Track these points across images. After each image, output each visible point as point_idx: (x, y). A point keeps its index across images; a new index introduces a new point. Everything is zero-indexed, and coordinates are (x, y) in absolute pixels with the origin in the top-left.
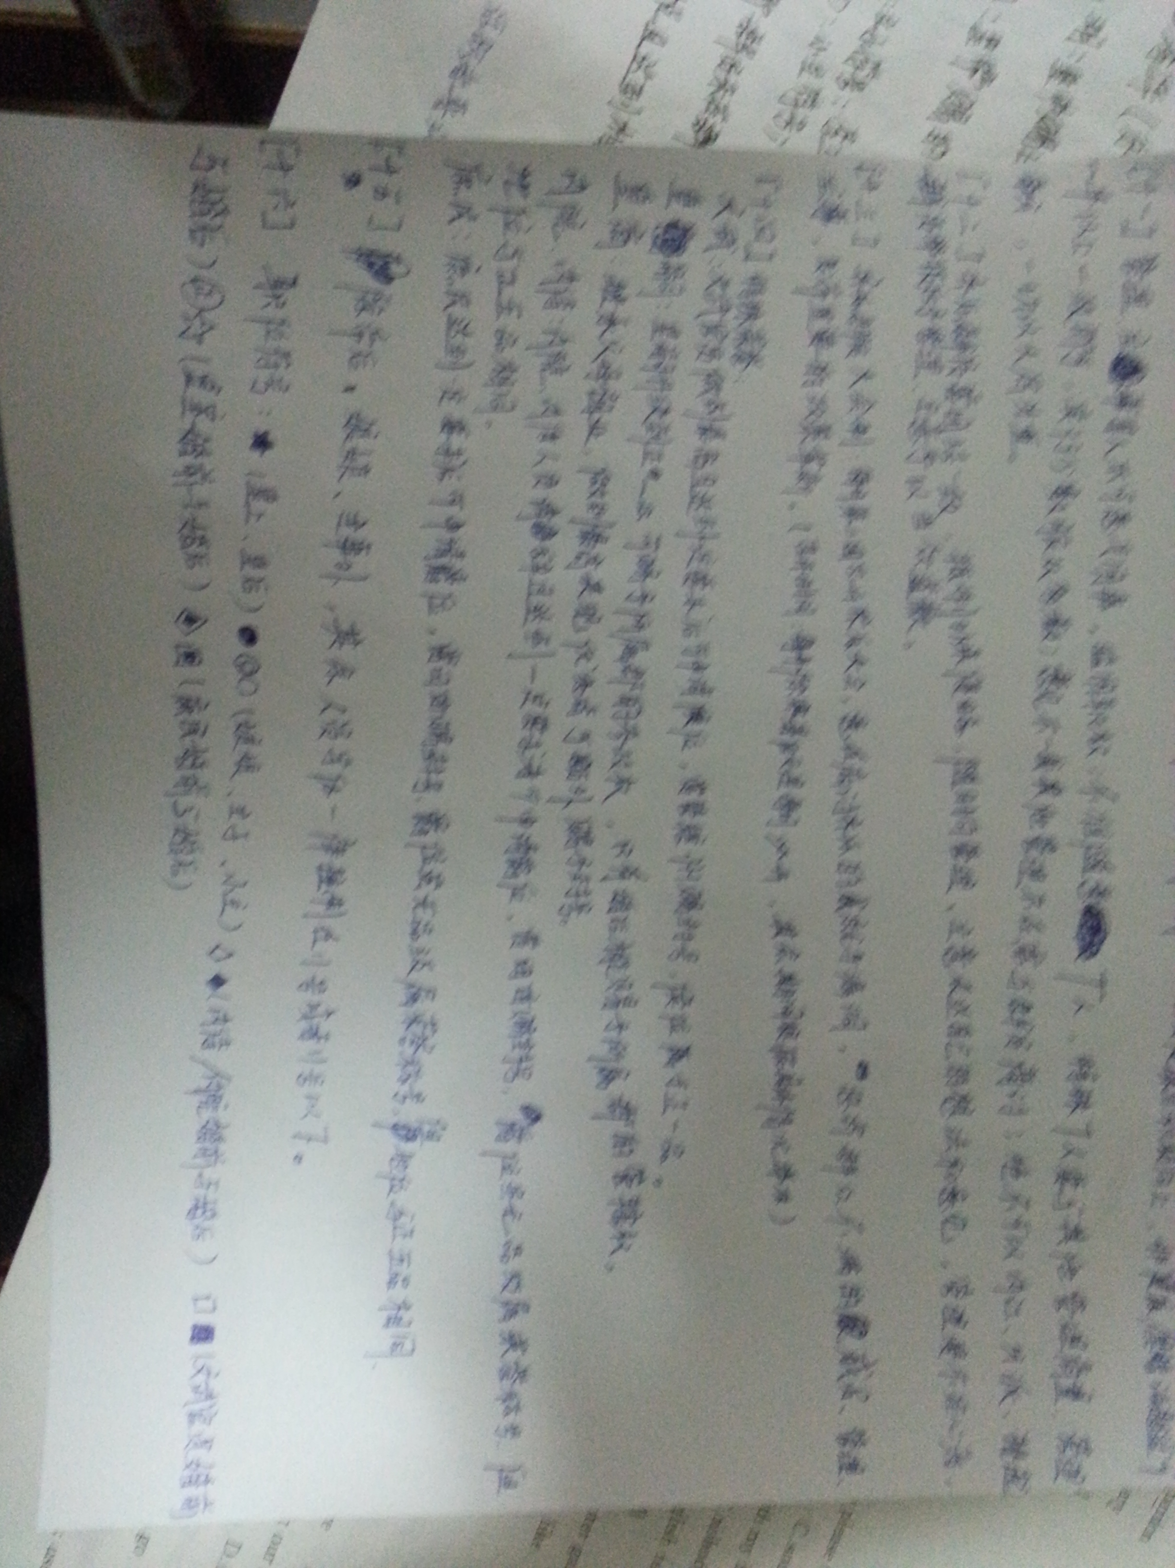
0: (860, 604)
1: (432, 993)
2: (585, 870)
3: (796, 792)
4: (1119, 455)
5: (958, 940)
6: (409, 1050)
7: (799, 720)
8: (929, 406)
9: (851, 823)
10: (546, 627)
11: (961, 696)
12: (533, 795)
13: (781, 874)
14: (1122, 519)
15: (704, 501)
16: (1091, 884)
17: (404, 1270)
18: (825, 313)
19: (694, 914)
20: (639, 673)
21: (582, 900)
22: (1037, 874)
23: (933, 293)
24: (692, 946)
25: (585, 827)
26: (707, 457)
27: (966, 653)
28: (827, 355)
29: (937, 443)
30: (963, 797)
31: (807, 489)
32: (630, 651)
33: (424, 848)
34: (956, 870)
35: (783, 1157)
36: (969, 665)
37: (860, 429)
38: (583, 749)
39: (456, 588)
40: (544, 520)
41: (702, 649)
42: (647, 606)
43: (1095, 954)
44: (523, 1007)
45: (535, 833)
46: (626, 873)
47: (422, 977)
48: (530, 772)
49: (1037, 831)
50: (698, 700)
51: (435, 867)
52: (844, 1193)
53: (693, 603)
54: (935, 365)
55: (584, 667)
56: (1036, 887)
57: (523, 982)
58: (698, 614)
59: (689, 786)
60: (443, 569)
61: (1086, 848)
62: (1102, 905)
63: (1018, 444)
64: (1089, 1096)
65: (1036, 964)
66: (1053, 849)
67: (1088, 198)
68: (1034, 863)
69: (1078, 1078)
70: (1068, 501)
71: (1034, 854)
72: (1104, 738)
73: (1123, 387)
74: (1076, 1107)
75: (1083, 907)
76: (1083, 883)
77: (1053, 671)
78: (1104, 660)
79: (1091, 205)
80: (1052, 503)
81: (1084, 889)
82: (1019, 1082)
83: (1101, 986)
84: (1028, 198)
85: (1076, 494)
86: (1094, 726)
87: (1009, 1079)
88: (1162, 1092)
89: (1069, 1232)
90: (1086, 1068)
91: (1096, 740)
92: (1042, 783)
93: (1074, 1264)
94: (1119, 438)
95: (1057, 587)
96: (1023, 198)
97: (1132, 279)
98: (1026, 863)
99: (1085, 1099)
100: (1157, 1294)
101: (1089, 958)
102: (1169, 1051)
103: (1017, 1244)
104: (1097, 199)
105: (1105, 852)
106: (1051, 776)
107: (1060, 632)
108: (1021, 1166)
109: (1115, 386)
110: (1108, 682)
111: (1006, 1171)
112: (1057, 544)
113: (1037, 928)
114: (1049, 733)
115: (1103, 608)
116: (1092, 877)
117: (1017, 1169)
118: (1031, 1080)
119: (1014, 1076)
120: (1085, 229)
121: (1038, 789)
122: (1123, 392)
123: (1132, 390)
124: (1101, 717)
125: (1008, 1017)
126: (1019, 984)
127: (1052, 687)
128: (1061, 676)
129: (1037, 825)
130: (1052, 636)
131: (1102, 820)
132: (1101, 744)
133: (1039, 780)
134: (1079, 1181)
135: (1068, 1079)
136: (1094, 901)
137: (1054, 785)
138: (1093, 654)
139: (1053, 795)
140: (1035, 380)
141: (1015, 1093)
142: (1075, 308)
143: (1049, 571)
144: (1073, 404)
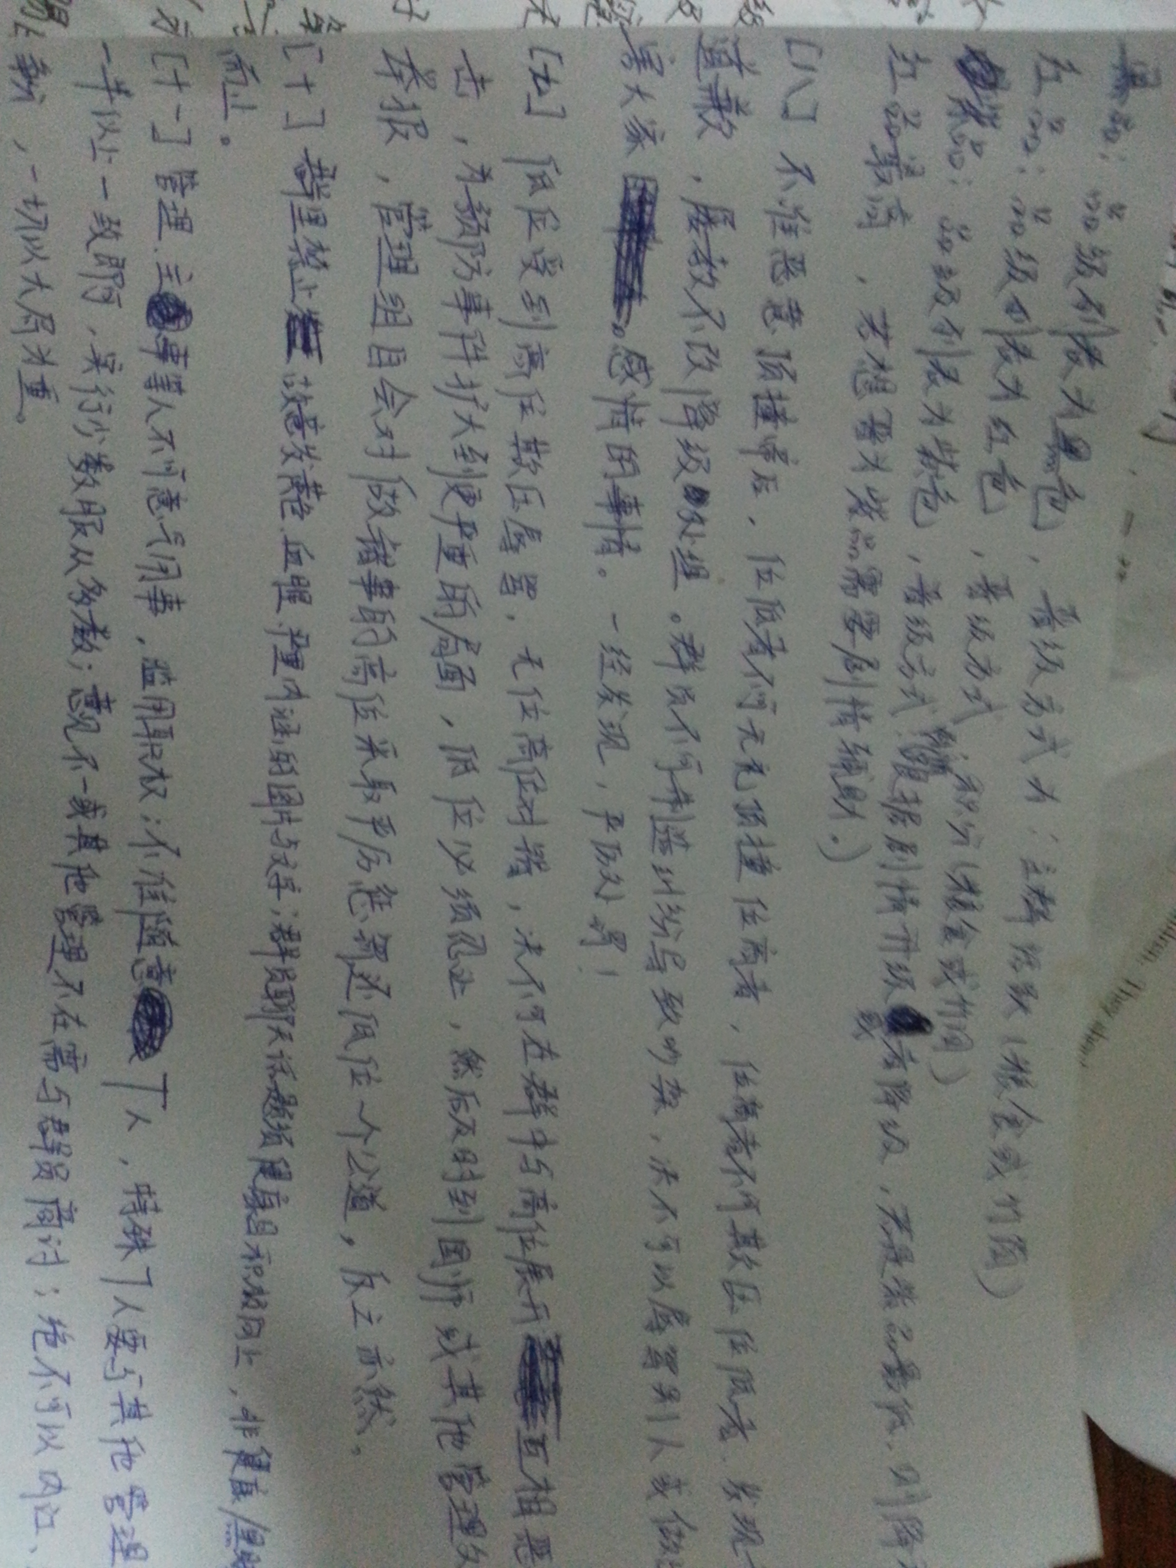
14: (171, 501)
16: (152, 961)
22: (75, 953)
43: (156, 1050)
49: (75, 897)
56: (73, 971)
61: (143, 916)
62: (166, 988)
63: (29, 399)
64: (149, 1233)
65: (77, 1070)
66: (97, 920)
67: (108, 89)
68: (72, 937)
69: (135, 1211)
70: (101, 475)
71: (71, 926)
72: (162, 775)
73: (165, 333)
74: (132, 1249)
75: (138, 992)
76: (138, 962)
77: (89, 690)
78: (158, 677)
79: (112, 99)
80: (80, 476)
81: (142, 968)
82: (55, 1221)
83: (165, 1090)
84: (30, 83)
85: (110, 468)
86: (149, 761)
87: (41, 1220)
88: (249, 1218)
89: (127, 1407)
90: (146, 1196)
91: (152, 779)
92: (81, 835)
93: (134, 1448)
94: (161, 395)
95: (91, 584)
96: (24, 83)
97: (170, 196)
98: (60, 939)
99: (144, 1236)
100: (244, 1474)
101: (147, 1056)
102: (256, 1166)
103: (54, 1431)
104: (119, 91)
105: (169, 920)
106: (91, 827)
107: (100, 640)
108: (59, 1329)
109: (155, 330)
110: (165, 704)
111: (40, 1338)
112: (90, 530)
113: (77, 1021)
114: (87, 769)
115: (156, 611)
116: (150, 954)
117: (55, 1333)
118: (71, 1219)
119: (48, 1215)
120: (106, 130)
121: (74, 844)
122: (165, 340)
123: (177, 337)
124: (157, 750)
125: (38, 1140)
126: (54, 1094)
127: (90, 712)
128: (102, 697)
129: (74, 890)
130: (86, 646)
131: (163, 879)
132: (158, 784)
133: (76, 832)
134: (140, 1342)
135: (122, 1213)
136: (152, 983)
137: (96, 838)
138: (144, 669)
139: (95, 851)
140: (51, 318)
141: (50, 1237)
142: (98, 229)
143: (79, 562)
144: (101, 351)
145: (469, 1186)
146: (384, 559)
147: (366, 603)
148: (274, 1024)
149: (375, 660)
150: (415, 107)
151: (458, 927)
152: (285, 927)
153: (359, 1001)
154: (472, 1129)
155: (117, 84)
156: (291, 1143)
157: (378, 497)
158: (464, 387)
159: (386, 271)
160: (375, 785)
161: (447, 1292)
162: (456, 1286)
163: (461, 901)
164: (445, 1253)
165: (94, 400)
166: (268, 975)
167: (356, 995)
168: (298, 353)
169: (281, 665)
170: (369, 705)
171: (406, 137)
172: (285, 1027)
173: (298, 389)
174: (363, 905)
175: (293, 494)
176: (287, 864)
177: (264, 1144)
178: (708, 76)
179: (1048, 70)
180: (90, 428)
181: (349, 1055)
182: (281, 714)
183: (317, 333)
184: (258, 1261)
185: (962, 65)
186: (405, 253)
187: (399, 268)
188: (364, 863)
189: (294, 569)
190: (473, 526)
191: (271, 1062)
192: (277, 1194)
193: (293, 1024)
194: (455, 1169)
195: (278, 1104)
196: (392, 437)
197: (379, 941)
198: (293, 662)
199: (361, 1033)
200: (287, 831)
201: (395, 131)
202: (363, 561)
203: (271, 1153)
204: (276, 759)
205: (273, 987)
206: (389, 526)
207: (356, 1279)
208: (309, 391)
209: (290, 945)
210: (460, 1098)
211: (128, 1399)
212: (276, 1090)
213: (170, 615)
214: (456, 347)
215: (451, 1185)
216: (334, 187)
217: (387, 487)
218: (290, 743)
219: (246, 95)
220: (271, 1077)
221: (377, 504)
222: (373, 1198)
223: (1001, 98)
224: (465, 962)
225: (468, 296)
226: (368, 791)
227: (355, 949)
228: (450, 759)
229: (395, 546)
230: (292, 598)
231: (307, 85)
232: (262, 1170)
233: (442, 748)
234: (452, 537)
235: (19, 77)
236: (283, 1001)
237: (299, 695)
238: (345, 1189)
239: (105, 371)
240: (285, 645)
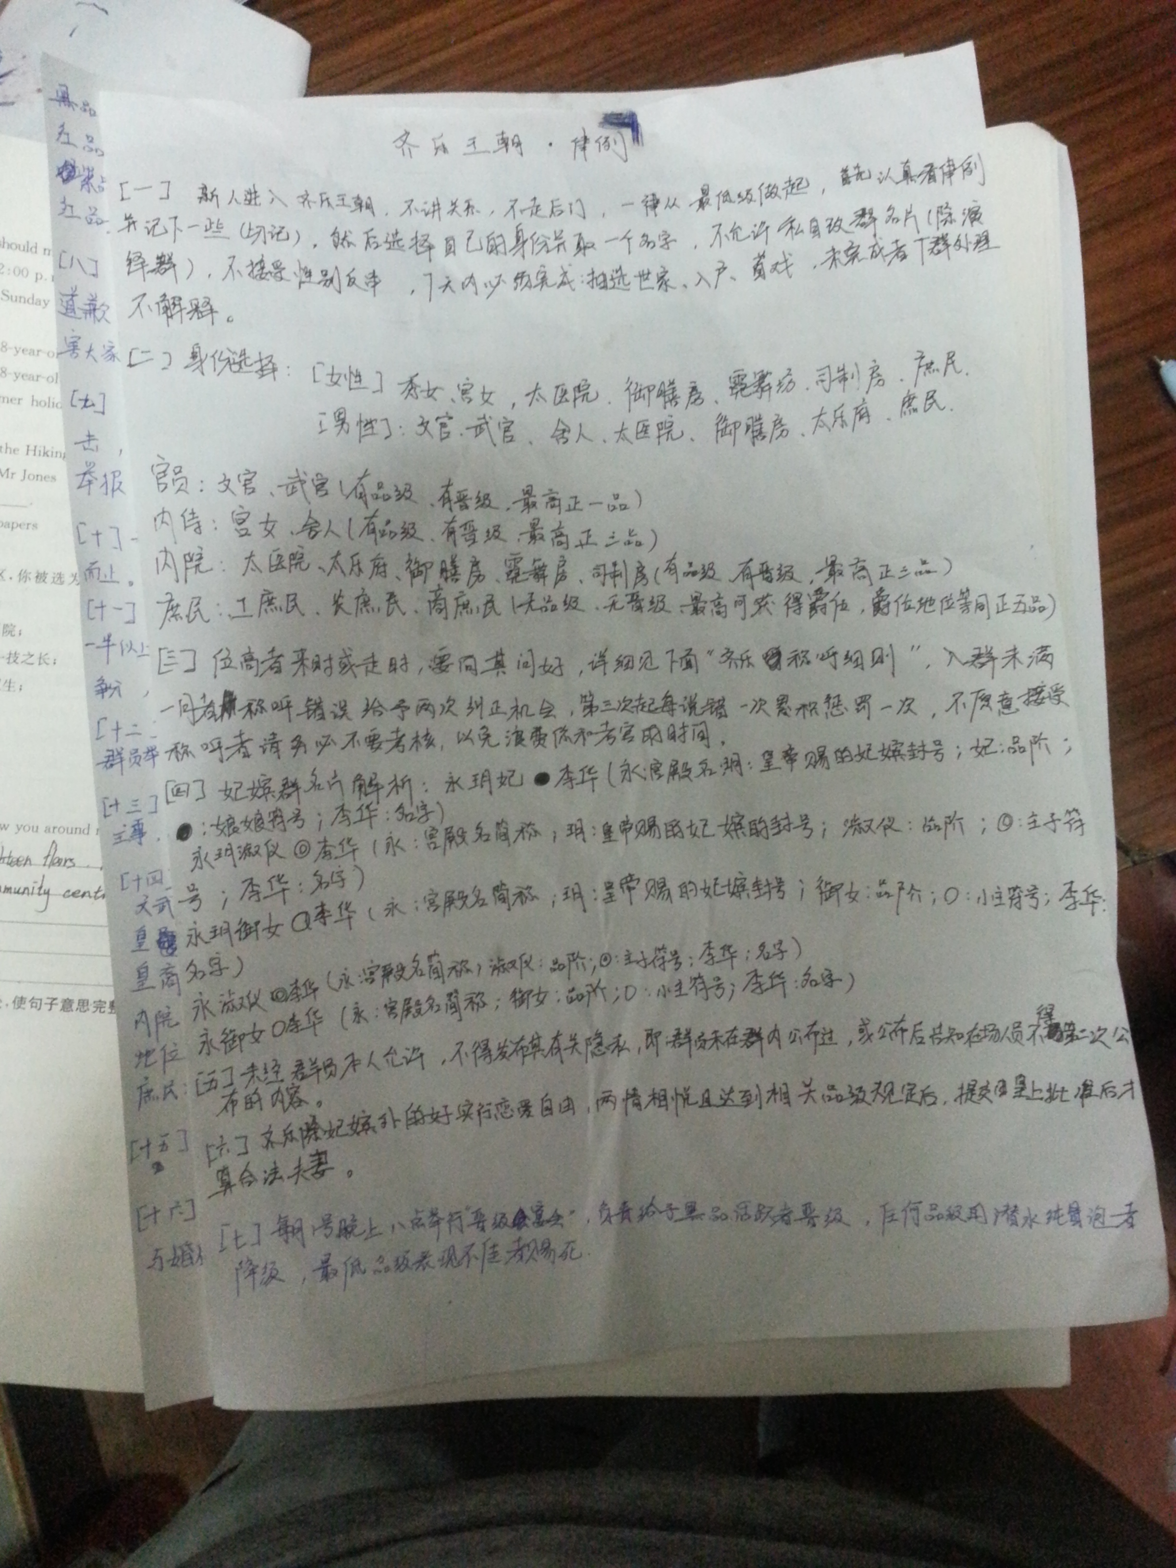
67: (108, 646)
79: (113, 645)
84: (110, 688)
96: (109, 692)
104: (109, 640)
120: (131, 648)
150: (105, 476)
155: (105, 641)
171: (121, 483)
178: (79, 313)
179: (64, 138)
185: (65, 181)
201: (118, 488)
219: (105, 570)
223: (79, 165)
231: (98, 534)
235: (107, 694)
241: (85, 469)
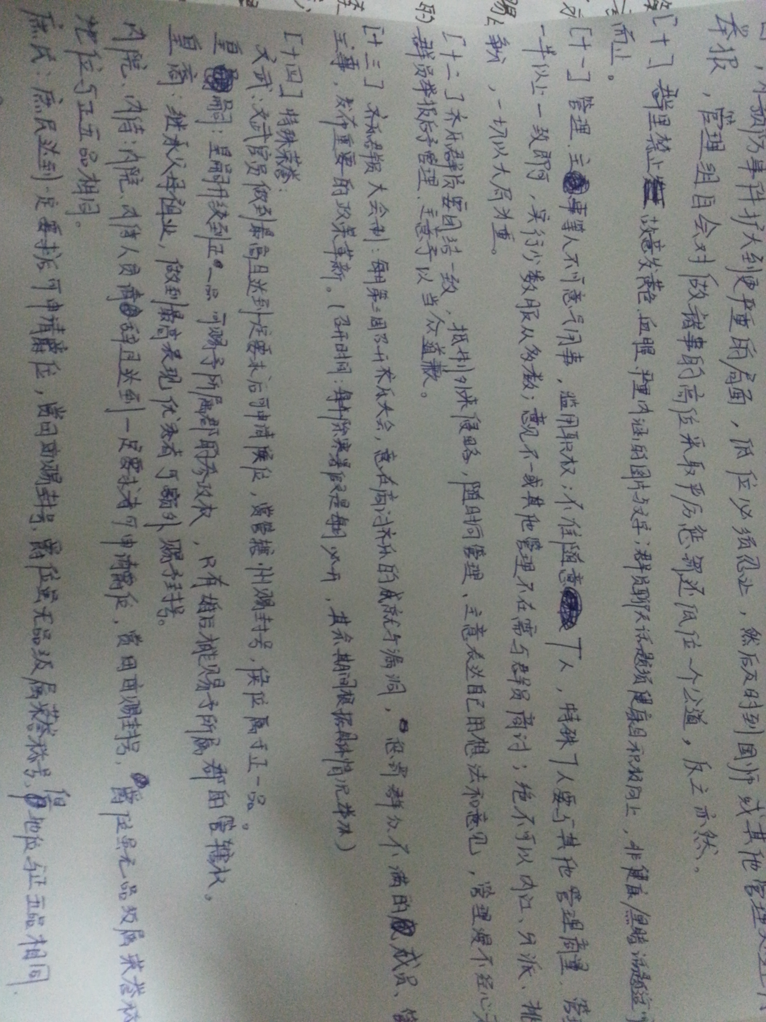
0: (385, 365)
1: (53, 687)
2: (178, 580)
3: (343, 512)
4: (572, 249)
5: (472, 620)
6: (35, 734)
7: (343, 455)
8: (430, 212)
9: (388, 533)
10: (135, 387)
11: (465, 432)
12: (132, 522)
13: (334, 576)
14: (576, 297)
15: (260, 286)
16: (570, 571)
17: (40, 911)
18: (346, 140)
19: (268, 611)
20: (214, 422)
21: (177, 604)
22: (528, 567)
23: (427, 126)
24: (266, 637)
25: (176, 545)
26: (261, 251)
27: (467, 401)
28: (350, 172)
29: (437, 241)
30: (471, 511)
31: (340, 277)
32: (207, 405)
33: (40, 568)
34: (468, 566)
35: (344, 799)
36: (469, 410)
37: (377, 230)
38: (172, 483)
39: (58, 357)
40: (130, 301)
41: (265, 403)
42: (219, 369)
43: (574, 624)
44: (132, 693)
45: (133, 552)
46: (211, 580)
47: (44, 675)
48: (128, 503)
49: (528, 533)
50: (262, 442)
51: (52, 584)
52: (393, 823)
53: (255, 366)
54: (432, 181)
55: (170, 418)
56: (527, 577)
57: (130, 674)
58: (259, 375)
59: (258, 511)
60: (47, 341)
61: (564, 544)
62: (577, 587)
63: (499, 240)
64: (575, 733)
65: (531, 635)
66: (539, 547)
67: (542, 51)
68: (527, 557)
69: (566, 720)
70: (537, 283)
71: (525, 551)
72: (572, 461)
73: (573, 196)
74: (566, 742)
75: (563, 589)
76: (562, 571)
77: (532, 412)
78: (570, 403)
79: (544, 57)
80: (526, 285)
81: (563, 576)
82: (522, 725)
83: (580, 648)
84: (497, 51)
85: (543, 278)
86: (565, 452)
87: (515, 724)
88: (630, 726)
89: (566, 839)
90: (572, 711)
91: (567, 463)
92: (530, 497)
93: (571, 864)
94: (573, 234)
95: (532, 349)
96: (494, 51)
97: (577, 113)
98: (520, 558)
99: (572, 735)
100: (634, 882)
101: (570, 628)
102: (632, 695)
103: (527, 852)
104: (548, 52)
105: (578, 547)
106: (535, 492)
107: (537, 382)
108: (527, 790)
109: (568, 195)
110: (574, 419)
111: (517, 795)
112: (531, 316)
113: (531, 606)
114: (532, 458)
115: (568, 363)
116: (569, 566)
117: (525, 793)
118: (531, 724)
119: (519, 721)
120: (541, 76)
121: (526, 502)
122: (574, 199)
123: (581, 198)
124: (569, 445)
125: (511, 676)
126: (520, 650)
127: (533, 424)
128: (539, 415)
129: (526, 528)
130: (530, 386)
131: (574, 522)
132: (570, 466)
133: (527, 496)
134: (572, 799)
135: (559, 721)
136: (570, 585)
137: (537, 499)
138: (562, 398)
139: (537, 506)
140: (509, 190)
141: (520, 735)
142: (536, 136)
143: (527, 336)
144: (538, 209)
145: (754, 711)
146: (697, 325)
147: (687, 353)
148: (639, 610)
149: (691, 388)
150: (732, 49)
151: (744, 551)
152: (643, 552)
153: (686, 597)
154: (755, 676)
155: (548, 48)
156: (651, 682)
157: (695, 287)
158: (749, 217)
159: (705, 150)
160: (692, 464)
161: (743, 775)
162: (750, 772)
163: (745, 536)
164: (743, 752)
165: (533, 239)
166: (633, 581)
167: (685, 593)
168: (650, 203)
169: (637, 392)
170: (687, 415)
171: (724, 68)
172: (645, 612)
173: (650, 224)
174: (687, 538)
175: (645, 288)
176: (642, 514)
177: (635, 682)
180: (531, 255)
181: (682, 629)
182: (637, 422)
183: (662, 189)
184: (636, 753)
186: (717, 139)
187: (713, 148)
188: (687, 512)
189: (645, 334)
190: (753, 301)
191: (637, 633)
192: (645, 712)
193: (649, 610)
194: (746, 701)
195: (643, 659)
196: (705, 250)
197: (697, 561)
198: (644, 390)
199: (689, 617)
200: (642, 494)
201: (717, 65)
202: (685, 327)
203: (641, 687)
204: (634, 450)
205: (637, 587)
206: (701, 305)
207: (693, 765)
208: (656, 225)
209: (646, 562)
210: (747, 658)
211: (567, 834)
212: (642, 650)
213: (575, 366)
214: (746, 193)
215: (743, 711)
216: (676, 102)
217: (701, 281)
218: (643, 440)
219: (625, 50)
220: (639, 641)
221: (695, 291)
222: (699, 717)
224: (749, 574)
225: (755, 162)
226: (688, 468)
227: (683, 565)
228: (736, 447)
229: (705, 316)
230: (643, 352)
231: (665, 41)
232: (636, 698)
233: (731, 440)
234: (739, 309)
235: (491, 49)
236: (643, 596)
237: (648, 411)
238: (683, 711)
239: (540, 221)
240: (639, 381)
241: (739, 24)
